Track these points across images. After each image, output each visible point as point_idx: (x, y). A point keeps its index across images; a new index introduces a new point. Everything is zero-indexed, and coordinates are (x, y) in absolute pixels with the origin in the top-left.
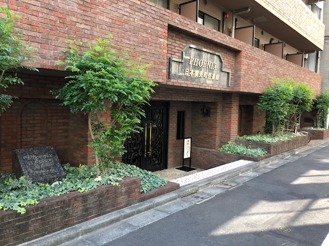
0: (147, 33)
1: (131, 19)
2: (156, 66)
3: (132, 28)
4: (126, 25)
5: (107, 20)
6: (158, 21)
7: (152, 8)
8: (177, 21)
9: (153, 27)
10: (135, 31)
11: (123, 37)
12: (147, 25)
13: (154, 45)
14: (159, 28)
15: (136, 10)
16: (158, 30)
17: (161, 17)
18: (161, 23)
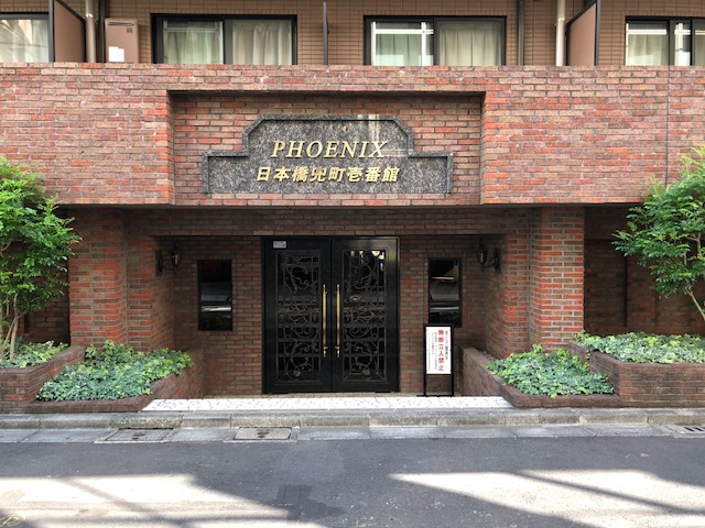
0: (110, 119)
1: (72, 105)
2: (137, 175)
3: (76, 118)
4: (62, 118)
5: (22, 117)
6: (138, 93)
7: (122, 72)
8: (194, 79)
9: (126, 105)
10: (83, 122)
11: (56, 138)
12: (111, 105)
13: (130, 138)
14: (142, 105)
15: (83, 86)
16: (138, 110)
17: (147, 84)
18: (148, 93)
